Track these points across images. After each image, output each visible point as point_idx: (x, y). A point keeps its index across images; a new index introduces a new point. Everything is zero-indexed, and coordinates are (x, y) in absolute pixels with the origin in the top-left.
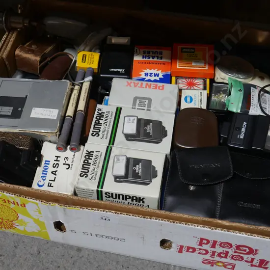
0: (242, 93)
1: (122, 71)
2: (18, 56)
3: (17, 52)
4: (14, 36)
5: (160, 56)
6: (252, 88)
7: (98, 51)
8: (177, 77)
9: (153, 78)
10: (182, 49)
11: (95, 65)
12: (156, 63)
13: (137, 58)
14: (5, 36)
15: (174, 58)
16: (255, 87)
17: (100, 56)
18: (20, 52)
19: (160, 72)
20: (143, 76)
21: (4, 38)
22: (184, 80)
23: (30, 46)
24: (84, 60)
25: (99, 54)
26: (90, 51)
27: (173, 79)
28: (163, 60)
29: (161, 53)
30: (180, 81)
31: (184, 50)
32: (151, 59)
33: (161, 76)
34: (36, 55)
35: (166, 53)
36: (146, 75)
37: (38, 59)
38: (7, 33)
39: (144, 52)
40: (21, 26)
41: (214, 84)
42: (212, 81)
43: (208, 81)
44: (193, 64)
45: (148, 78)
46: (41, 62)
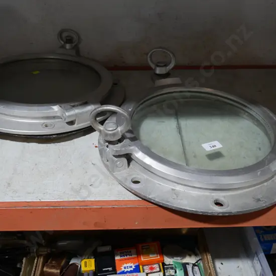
0: (183, 271)
1: (110, 269)
2: (46, 272)
3: (45, 269)
4: (42, 260)
5: (130, 254)
6: (187, 265)
7: (93, 257)
8: (143, 266)
9: (129, 270)
10: (142, 246)
11: (93, 268)
12: (128, 259)
13: (117, 258)
14: (36, 260)
15: (139, 254)
16: (188, 264)
17: (95, 261)
18: (47, 268)
19: (132, 265)
20: (123, 269)
21: (35, 262)
22: (147, 267)
23: (51, 263)
24: (86, 266)
25: (94, 259)
26: (88, 258)
27: (141, 267)
28: (133, 256)
29: (130, 252)
30: (145, 267)
31: (143, 248)
32: (126, 257)
33: (133, 267)
34: (57, 269)
35: (133, 251)
36: (125, 268)
37: (59, 271)
38: (36, 258)
39: (121, 253)
40: (46, 253)
41: (165, 266)
42: (164, 264)
43: (161, 264)
44: (151, 256)
45: (126, 270)
46: (61, 272)
